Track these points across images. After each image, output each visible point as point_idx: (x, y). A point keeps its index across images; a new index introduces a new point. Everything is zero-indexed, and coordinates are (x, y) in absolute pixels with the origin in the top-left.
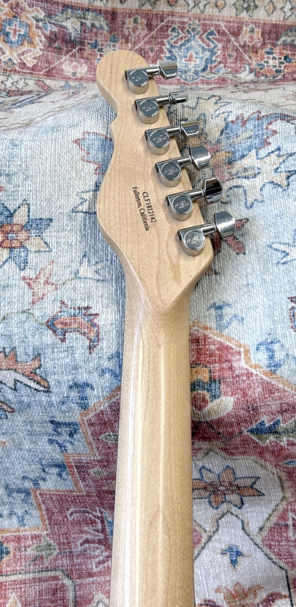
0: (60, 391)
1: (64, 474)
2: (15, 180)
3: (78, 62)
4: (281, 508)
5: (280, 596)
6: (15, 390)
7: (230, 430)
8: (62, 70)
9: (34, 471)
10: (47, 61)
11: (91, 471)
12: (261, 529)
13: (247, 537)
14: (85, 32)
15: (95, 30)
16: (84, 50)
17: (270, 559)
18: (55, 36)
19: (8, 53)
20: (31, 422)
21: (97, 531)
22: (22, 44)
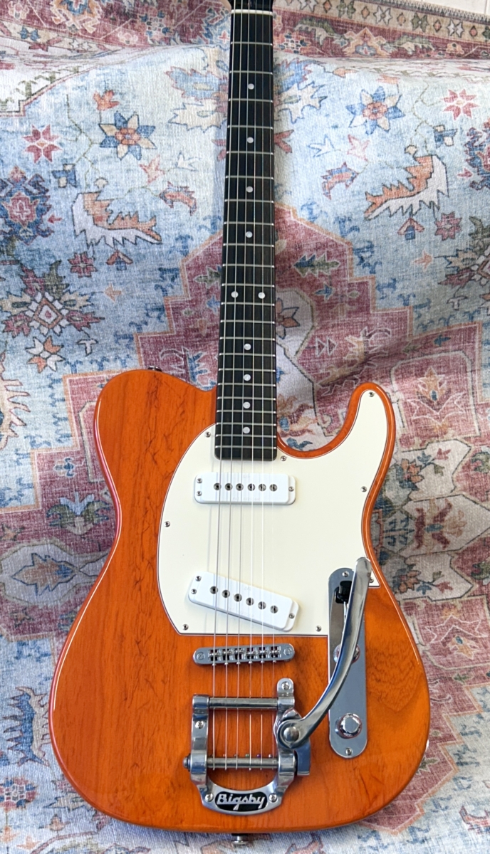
0: (169, 242)
1: (163, 318)
2: (126, 97)
3: (130, 32)
4: (310, 335)
5: (308, 407)
6: (136, 244)
7: (283, 265)
8: (117, 38)
9: (138, 316)
10: (104, 30)
11: (183, 312)
12: (297, 352)
13: (287, 360)
14: (138, 6)
15: (146, 5)
16: (136, 22)
17: (303, 373)
18: (111, 8)
19: (71, 19)
20: (144, 271)
21: (180, 367)
22: (83, 13)
